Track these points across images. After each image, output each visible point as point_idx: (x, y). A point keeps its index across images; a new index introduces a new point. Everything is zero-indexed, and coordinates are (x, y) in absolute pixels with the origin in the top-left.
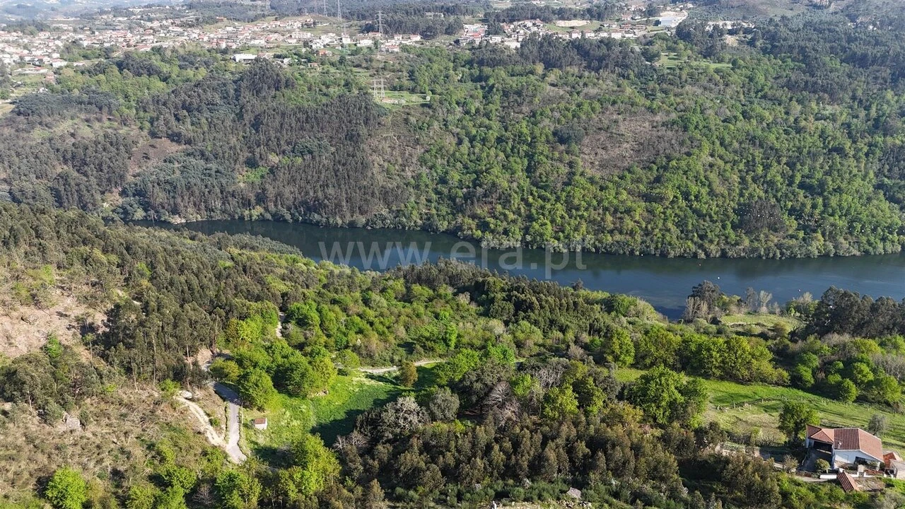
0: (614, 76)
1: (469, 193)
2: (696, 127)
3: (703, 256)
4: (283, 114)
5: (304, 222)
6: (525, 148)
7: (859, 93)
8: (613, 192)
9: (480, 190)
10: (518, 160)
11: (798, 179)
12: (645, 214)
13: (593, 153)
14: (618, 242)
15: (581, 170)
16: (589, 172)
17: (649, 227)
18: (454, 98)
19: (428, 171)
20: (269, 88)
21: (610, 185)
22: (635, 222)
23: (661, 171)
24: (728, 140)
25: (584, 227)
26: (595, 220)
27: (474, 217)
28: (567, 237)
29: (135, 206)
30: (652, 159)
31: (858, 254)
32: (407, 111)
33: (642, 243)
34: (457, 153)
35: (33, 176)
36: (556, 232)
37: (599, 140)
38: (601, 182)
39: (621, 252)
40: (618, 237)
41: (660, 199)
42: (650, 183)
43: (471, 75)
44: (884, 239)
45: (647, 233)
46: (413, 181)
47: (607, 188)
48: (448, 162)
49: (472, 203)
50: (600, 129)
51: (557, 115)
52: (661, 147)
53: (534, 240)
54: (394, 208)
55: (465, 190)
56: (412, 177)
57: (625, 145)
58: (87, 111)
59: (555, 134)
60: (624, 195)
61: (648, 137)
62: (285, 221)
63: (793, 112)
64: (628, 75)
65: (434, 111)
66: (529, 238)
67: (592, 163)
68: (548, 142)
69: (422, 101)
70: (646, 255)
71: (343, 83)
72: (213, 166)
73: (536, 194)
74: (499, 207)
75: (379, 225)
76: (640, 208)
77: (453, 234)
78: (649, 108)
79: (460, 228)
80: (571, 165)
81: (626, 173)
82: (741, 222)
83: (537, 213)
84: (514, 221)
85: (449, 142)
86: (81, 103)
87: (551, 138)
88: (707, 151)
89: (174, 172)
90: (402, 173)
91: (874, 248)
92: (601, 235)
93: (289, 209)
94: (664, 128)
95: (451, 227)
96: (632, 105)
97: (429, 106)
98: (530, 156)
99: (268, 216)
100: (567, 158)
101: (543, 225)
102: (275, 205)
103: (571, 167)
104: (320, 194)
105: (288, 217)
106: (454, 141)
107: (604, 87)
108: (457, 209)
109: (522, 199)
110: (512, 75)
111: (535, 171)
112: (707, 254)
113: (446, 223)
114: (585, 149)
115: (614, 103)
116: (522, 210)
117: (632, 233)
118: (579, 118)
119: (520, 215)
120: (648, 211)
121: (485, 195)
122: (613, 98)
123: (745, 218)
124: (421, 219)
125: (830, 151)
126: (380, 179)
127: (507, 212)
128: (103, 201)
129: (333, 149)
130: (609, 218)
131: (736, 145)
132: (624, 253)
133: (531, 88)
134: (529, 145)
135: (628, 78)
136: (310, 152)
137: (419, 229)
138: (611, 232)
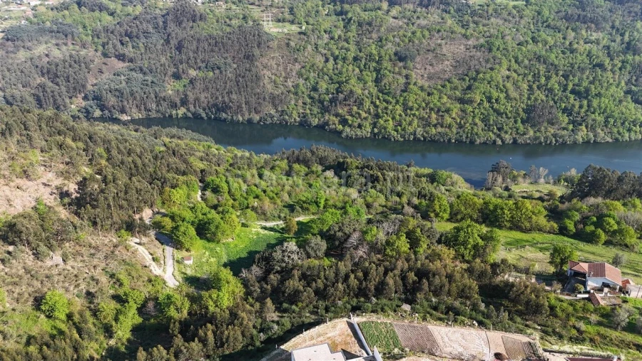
0: (440, 11)
1: (333, 97)
2: (498, 49)
3: (499, 142)
4: (199, 40)
5: (215, 119)
6: (374, 64)
7: (617, 23)
8: (437, 97)
9: (341, 96)
10: (369, 73)
11: (570, 87)
12: (460, 113)
13: (423, 68)
14: (439, 133)
15: (414, 81)
16: (420, 82)
17: (462, 122)
18: (323, 27)
19: (304, 81)
20: (188, 21)
21: (435, 92)
22: (452, 118)
23: (472, 81)
24: (520, 58)
25: (416, 121)
26: (423, 117)
27: (337, 115)
28: (404, 130)
29: (94, 107)
30: (466, 72)
31: (611, 140)
32: (288, 38)
33: (457, 133)
34: (325, 69)
35: (20, 86)
36: (396, 126)
37: (427, 58)
38: (428, 90)
39: (442, 140)
40: (440, 129)
41: (470, 102)
42: (463, 90)
43: (335, 10)
44: (629, 130)
45: (460, 126)
46: (293, 89)
47: (433, 94)
48: (318, 75)
49: (336, 105)
50: (428, 50)
51: (397, 40)
52: (472, 63)
53: (380, 132)
54: (280, 109)
55: (330, 95)
56: (293, 86)
57: (446, 62)
58: (57, 38)
59: (396, 54)
60: (445, 99)
61: (463, 56)
62: (202, 118)
63: (568, 38)
64: (450, 10)
65: (308, 37)
66: (376, 130)
67: (422, 76)
68: (391, 60)
69: (299, 30)
70: (459, 142)
71: (241, 16)
72: (149, 78)
73: (382, 99)
74: (355, 108)
75: (269, 121)
76: (456, 109)
77: (321, 127)
78: (464, 35)
79: (327, 123)
80: (407, 77)
81: (447, 83)
82: (528, 118)
83: (382, 113)
84: (366, 118)
85: (319, 60)
86: (52, 32)
87: (393, 57)
88: (505, 67)
89: (121, 83)
90: (285, 83)
91: (622, 136)
92: (428, 128)
93: (204, 109)
94: (475, 50)
95: (321, 122)
96: (452, 33)
97: (304, 34)
98: (378, 71)
99: (190, 115)
100: (404, 72)
101: (386, 121)
102: (195, 107)
103: (407, 78)
104: (226, 99)
105: (204, 115)
106: (323, 60)
107: (432, 19)
108: (325, 110)
109: (372, 103)
110: (365, 11)
111: (381, 81)
112: (503, 141)
113: (317, 120)
114: (417, 66)
115: (439, 31)
116: (372, 110)
117: (450, 127)
118: (413, 42)
119: (370, 113)
120: (462, 111)
121: (345, 99)
122: (438, 27)
123: (531, 115)
124: (299, 117)
125: (594, 66)
126: (270, 87)
127: (361, 112)
128: (71, 103)
129: (235, 66)
130: (434, 116)
131: (526, 62)
132: (444, 141)
133: (379, 19)
134: (377, 62)
135: (449, 13)
136: (219, 68)
137: (297, 124)
138: (435, 126)
